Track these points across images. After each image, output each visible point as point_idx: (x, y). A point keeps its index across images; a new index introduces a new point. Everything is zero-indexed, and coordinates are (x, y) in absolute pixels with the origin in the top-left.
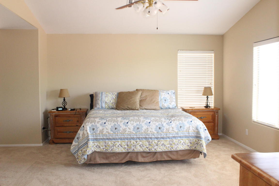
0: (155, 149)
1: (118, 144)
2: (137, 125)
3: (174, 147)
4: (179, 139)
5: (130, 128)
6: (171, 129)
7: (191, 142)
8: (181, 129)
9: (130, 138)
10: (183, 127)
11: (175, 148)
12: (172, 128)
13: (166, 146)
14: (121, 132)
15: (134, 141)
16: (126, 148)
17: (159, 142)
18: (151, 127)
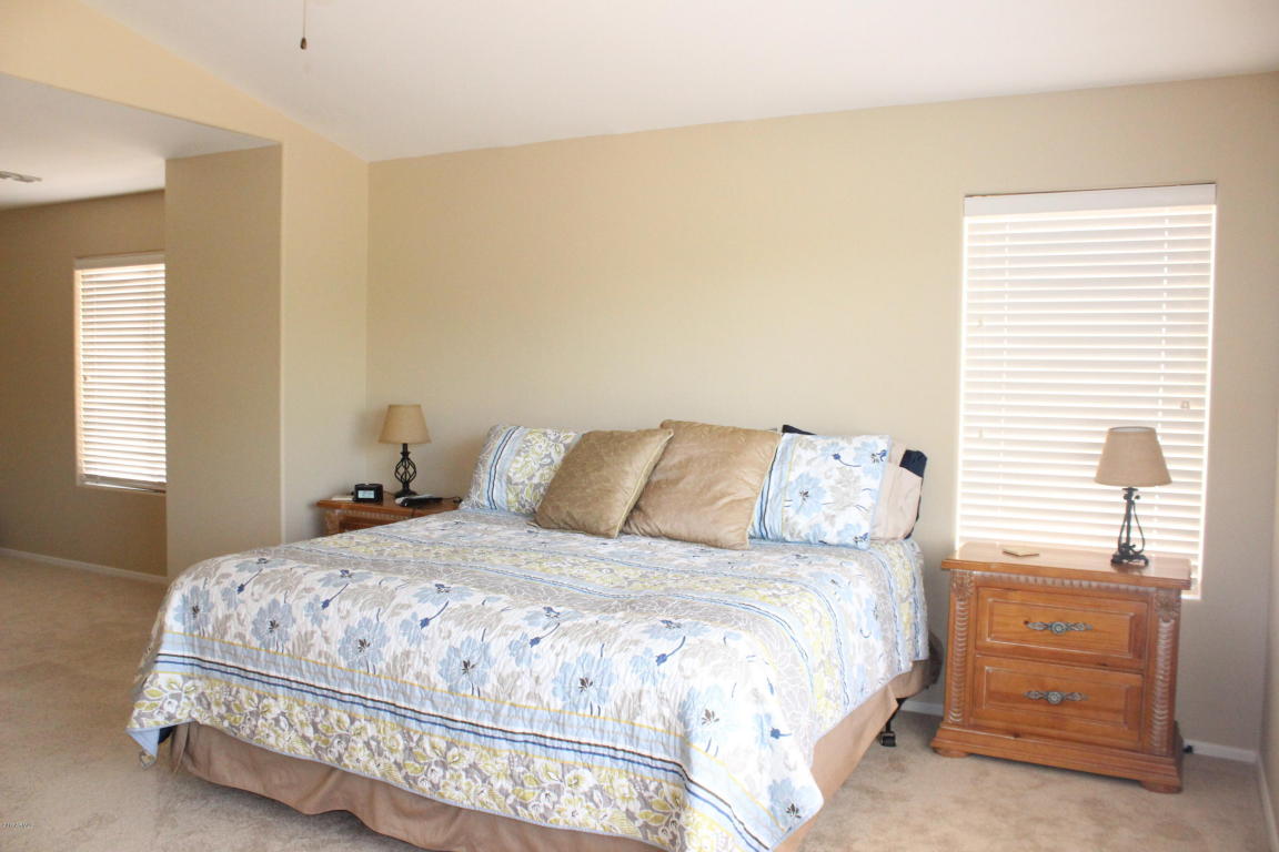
0: (435, 787)
1: (275, 711)
2: (366, 623)
3: (532, 800)
4: (569, 757)
5: (328, 635)
6: (526, 684)
7: (646, 794)
8: (585, 694)
9: (325, 692)
10: (598, 684)
11: (542, 810)
12: (533, 681)
13: (489, 783)
14: (290, 648)
15: (345, 712)
16: (310, 742)
17: (454, 751)
18: (423, 651)
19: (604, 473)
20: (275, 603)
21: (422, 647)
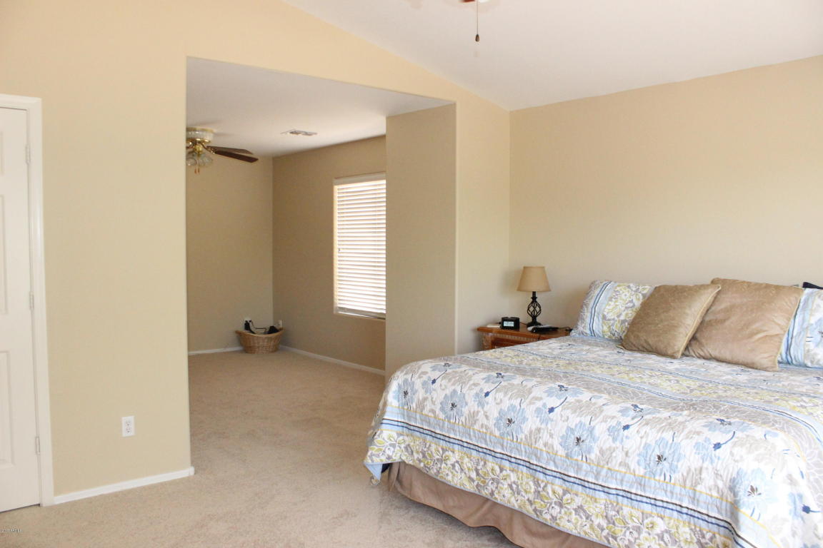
0: (554, 518)
1: (452, 460)
2: (512, 408)
3: (620, 535)
4: (648, 508)
5: (488, 414)
6: (619, 456)
7: (703, 541)
8: (660, 466)
9: (485, 451)
10: (670, 460)
11: (627, 543)
12: (624, 454)
13: (591, 520)
14: (464, 421)
15: (497, 464)
16: (473, 481)
17: (568, 496)
18: (550, 428)
19: (671, 313)
20: (455, 391)
21: (549, 426)
